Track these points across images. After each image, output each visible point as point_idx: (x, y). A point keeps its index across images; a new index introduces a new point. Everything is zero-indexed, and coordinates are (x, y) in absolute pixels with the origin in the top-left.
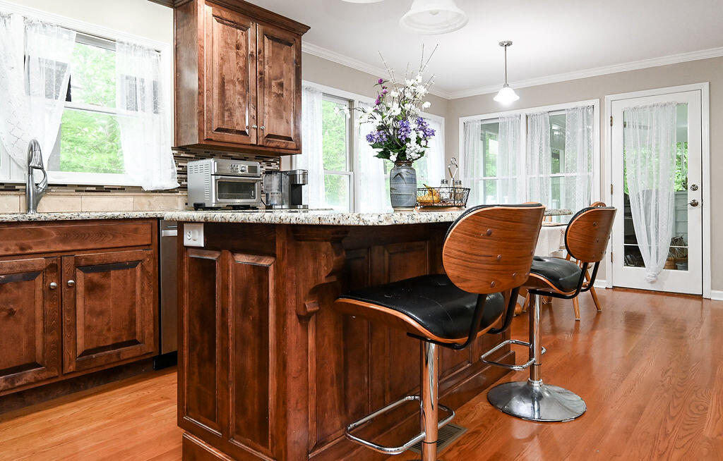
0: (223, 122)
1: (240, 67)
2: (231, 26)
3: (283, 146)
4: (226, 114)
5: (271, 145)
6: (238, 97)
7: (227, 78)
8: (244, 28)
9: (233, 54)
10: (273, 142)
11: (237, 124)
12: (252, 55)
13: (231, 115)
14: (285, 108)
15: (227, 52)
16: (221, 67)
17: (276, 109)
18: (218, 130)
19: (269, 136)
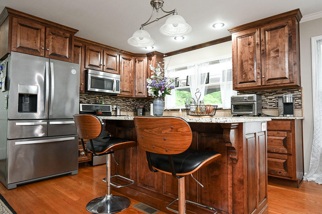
0: (242, 79)
1: (251, 53)
2: (245, 37)
3: (280, 83)
4: (244, 75)
5: (270, 84)
6: (249, 66)
7: (244, 60)
8: (252, 34)
9: (247, 49)
10: (272, 82)
11: (250, 78)
12: (258, 44)
13: (246, 75)
14: (280, 62)
15: (244, 49)
16: (241, 56)
17: (274, 64)
18: (240, 83)
19: (269, 80)
